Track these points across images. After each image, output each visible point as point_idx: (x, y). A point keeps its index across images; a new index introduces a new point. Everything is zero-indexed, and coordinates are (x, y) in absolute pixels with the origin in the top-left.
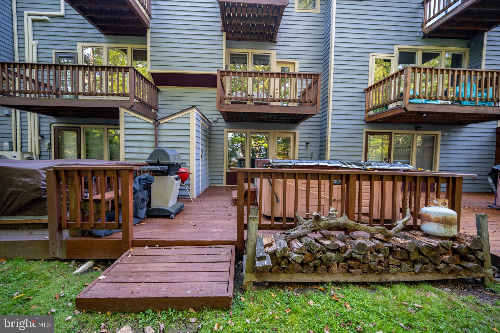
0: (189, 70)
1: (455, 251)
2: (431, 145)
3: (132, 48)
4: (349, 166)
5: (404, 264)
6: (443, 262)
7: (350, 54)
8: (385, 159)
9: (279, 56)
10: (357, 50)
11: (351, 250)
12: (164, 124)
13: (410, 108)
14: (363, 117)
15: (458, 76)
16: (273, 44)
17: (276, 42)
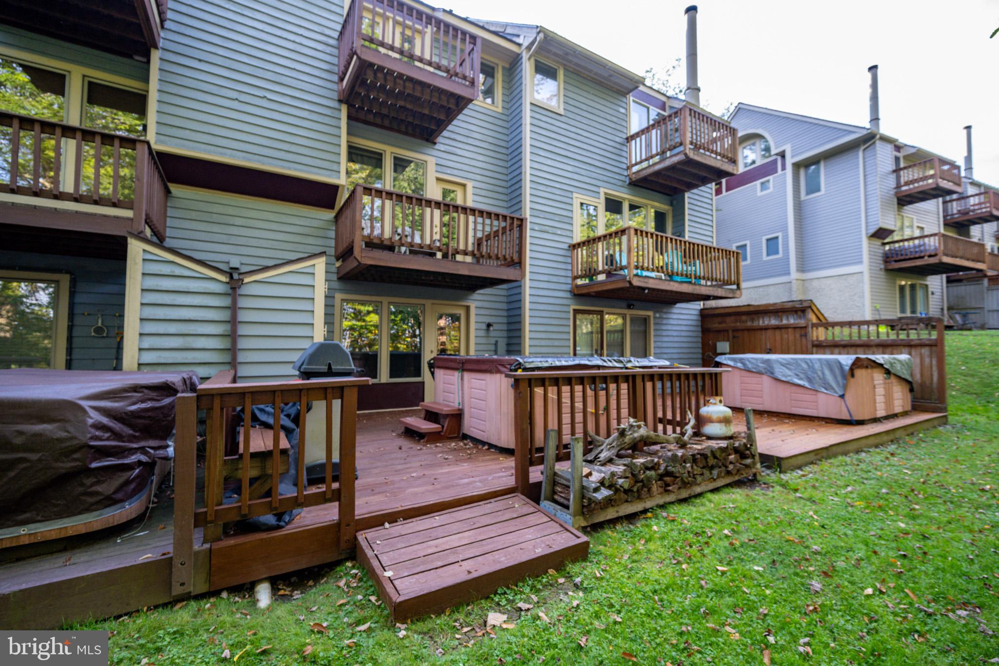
0: (263, 164)
1: (736, 450)
2: (642, 328)
3: (84, 76)
4: (610, 364)
5: (705, 471)
6: (731, 463)
7: (549, 189)
8: (596, 352)
9: (439, 168)
10: (558, 185)
11: (665, 465)
12: (253, 285)
13: (636, 282)
14: (568, 287)
15: (661, 242)
16: (430, 145)
17: (435, 143)
